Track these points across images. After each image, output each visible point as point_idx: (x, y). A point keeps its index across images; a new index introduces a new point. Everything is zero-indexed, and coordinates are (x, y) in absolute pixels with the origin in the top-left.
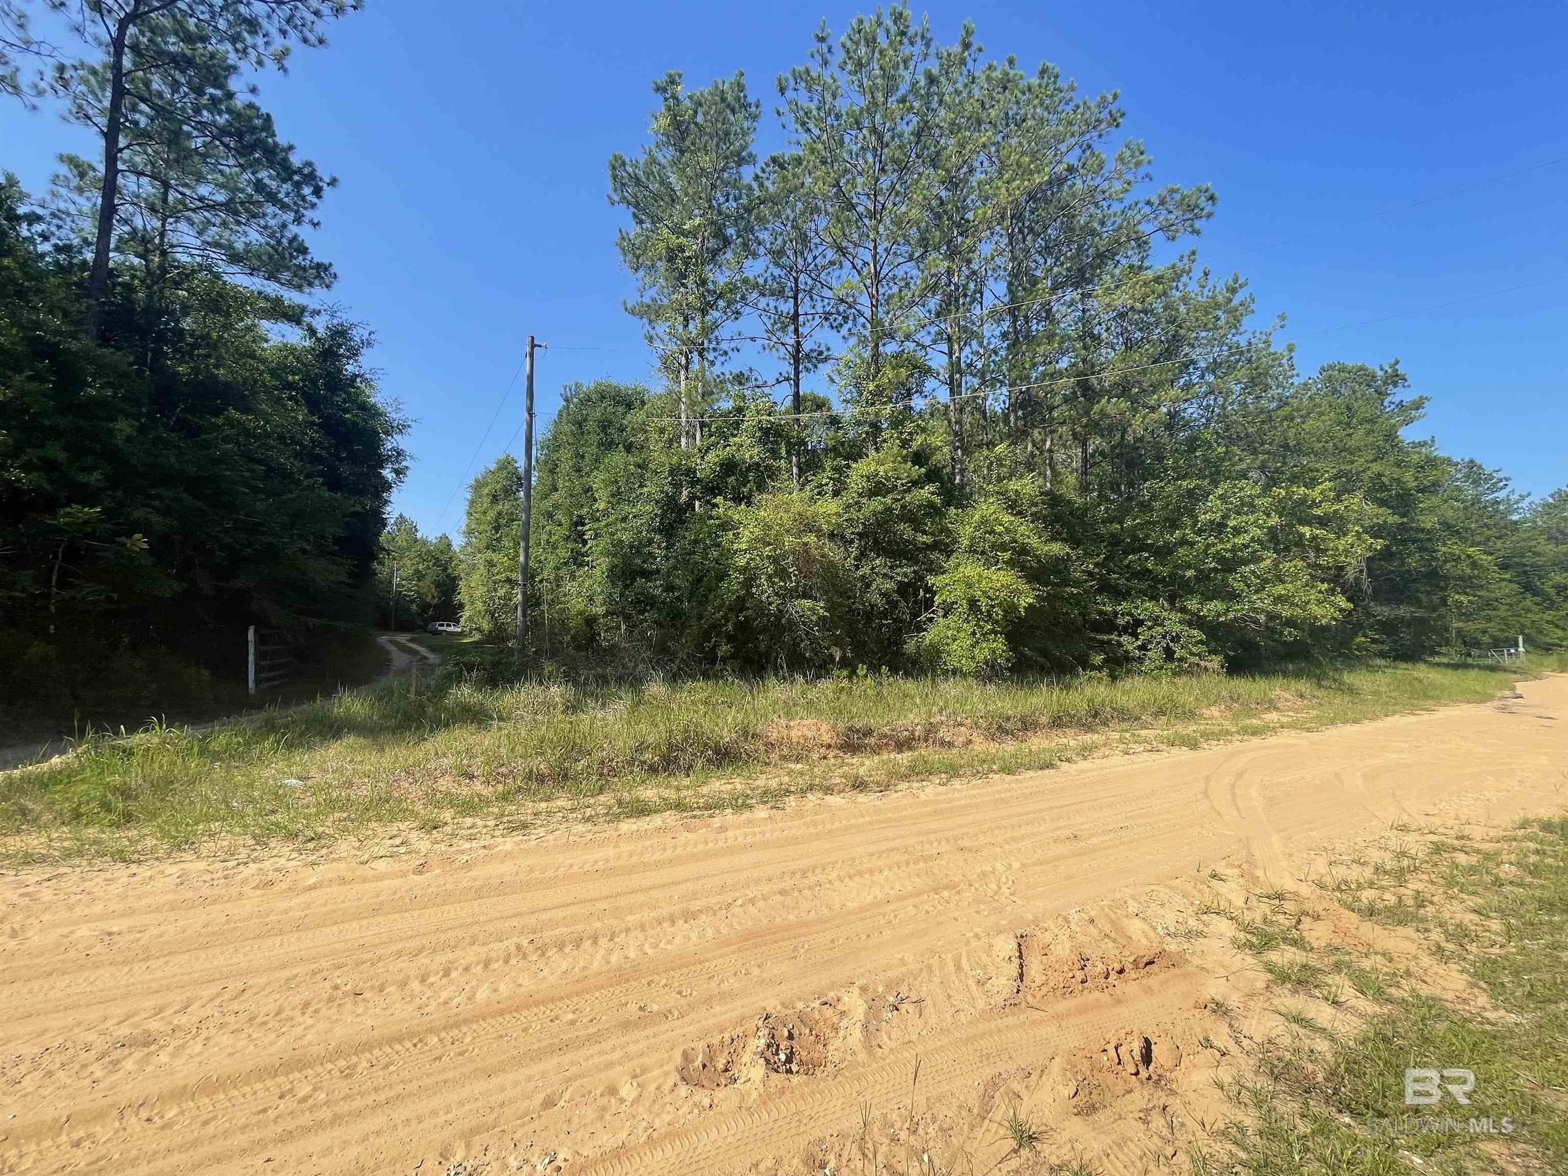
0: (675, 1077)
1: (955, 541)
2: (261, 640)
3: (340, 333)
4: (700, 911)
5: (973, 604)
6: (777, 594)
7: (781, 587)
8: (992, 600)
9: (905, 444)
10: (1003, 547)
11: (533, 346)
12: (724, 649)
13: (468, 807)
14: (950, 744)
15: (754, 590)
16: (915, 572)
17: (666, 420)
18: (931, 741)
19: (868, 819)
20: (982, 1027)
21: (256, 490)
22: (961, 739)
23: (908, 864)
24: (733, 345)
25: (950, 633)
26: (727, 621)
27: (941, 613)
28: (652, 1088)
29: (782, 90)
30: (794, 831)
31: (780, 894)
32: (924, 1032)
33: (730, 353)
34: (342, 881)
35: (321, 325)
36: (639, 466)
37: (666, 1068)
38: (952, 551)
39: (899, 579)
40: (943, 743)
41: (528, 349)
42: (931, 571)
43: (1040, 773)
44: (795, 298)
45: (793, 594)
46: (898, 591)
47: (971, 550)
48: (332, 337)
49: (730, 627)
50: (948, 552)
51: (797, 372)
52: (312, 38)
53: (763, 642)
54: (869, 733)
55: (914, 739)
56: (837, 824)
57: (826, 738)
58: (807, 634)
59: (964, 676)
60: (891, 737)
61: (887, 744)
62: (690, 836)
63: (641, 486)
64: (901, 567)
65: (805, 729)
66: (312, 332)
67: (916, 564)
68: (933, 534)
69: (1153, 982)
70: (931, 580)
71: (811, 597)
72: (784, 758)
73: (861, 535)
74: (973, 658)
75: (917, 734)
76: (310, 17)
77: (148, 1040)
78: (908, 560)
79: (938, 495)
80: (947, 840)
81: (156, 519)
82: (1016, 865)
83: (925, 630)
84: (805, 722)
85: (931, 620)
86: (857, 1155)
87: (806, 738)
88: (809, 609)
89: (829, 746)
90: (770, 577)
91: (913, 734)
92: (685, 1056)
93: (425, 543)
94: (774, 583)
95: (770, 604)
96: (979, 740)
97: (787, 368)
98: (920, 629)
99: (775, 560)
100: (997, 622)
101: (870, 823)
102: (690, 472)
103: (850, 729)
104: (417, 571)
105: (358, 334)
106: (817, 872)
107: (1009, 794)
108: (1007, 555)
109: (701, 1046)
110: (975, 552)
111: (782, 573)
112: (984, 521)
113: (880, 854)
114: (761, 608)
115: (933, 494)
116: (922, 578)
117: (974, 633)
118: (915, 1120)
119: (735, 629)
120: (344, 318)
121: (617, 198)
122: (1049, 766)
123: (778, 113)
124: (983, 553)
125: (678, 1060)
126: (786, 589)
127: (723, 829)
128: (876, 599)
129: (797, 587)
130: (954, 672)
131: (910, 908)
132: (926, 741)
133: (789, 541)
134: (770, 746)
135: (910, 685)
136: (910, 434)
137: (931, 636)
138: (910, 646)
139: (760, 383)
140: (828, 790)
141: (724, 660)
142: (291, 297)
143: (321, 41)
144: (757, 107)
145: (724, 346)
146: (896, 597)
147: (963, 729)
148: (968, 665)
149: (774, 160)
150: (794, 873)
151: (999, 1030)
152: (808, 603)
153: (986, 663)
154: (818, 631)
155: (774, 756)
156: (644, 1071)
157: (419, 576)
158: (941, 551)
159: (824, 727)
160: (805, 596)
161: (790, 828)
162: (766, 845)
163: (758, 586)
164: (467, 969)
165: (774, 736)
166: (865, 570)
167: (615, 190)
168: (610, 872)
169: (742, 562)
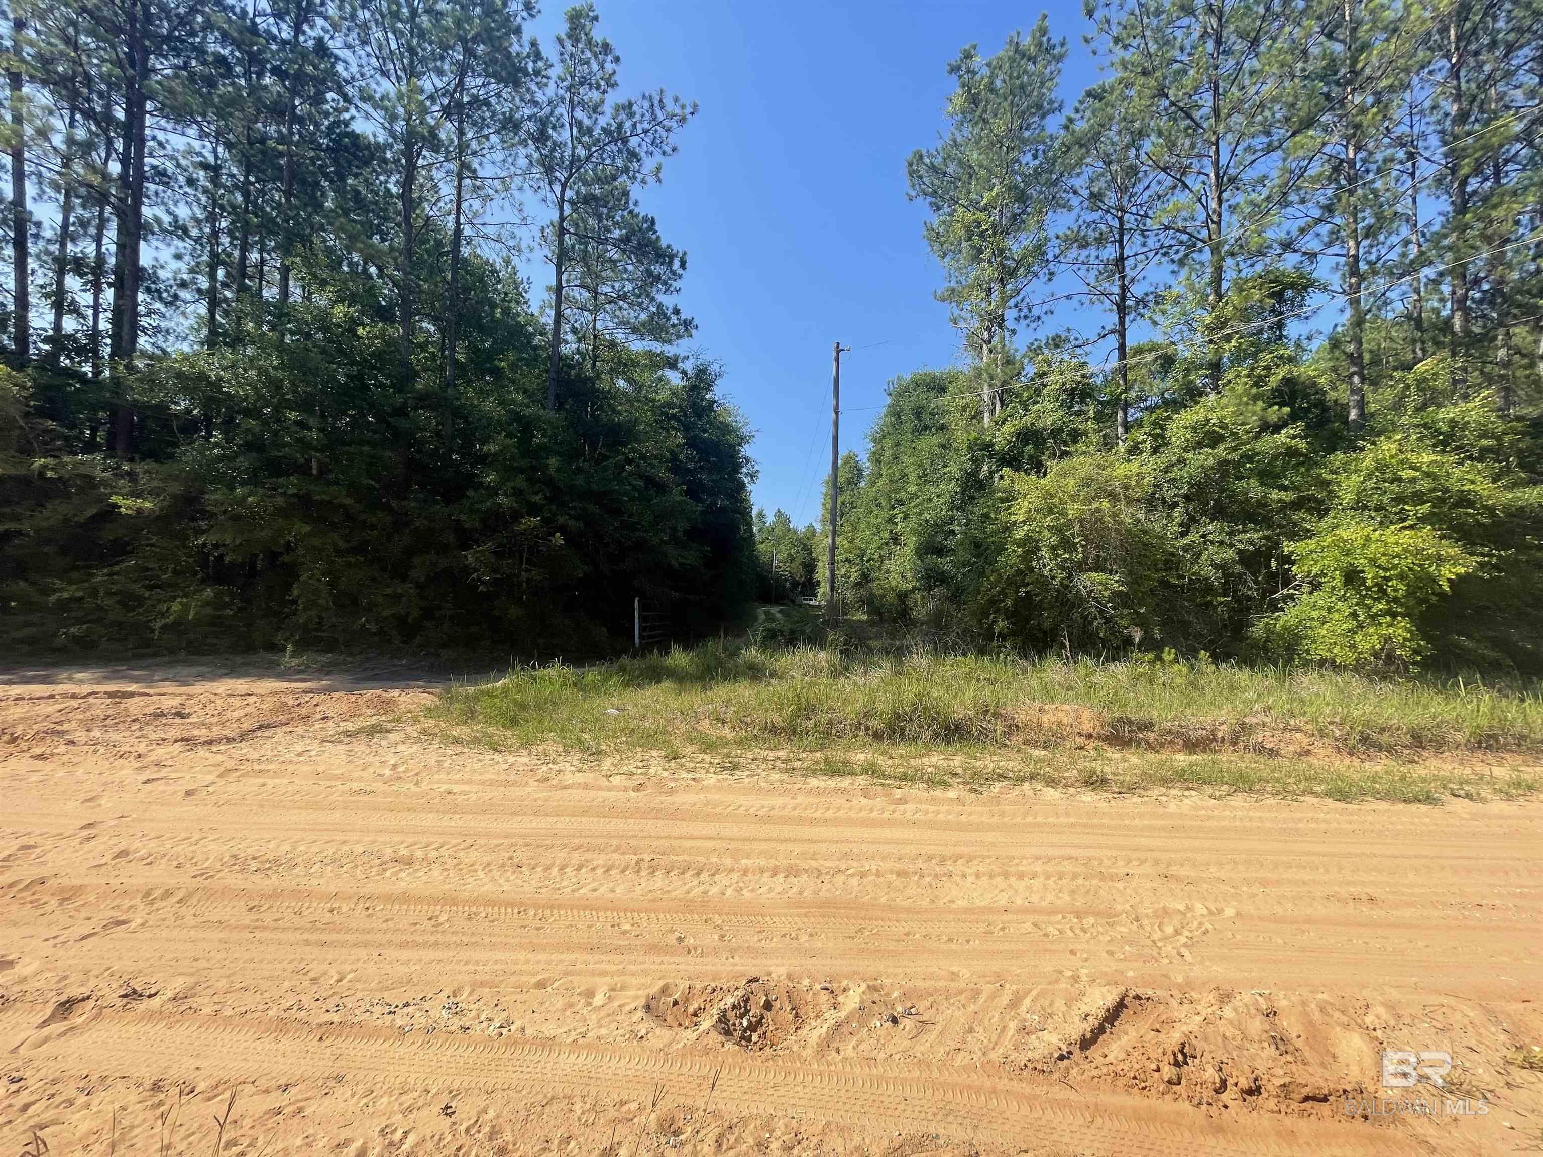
0: (643, 1002)
1: (1332, 495)
2: (642, 608)
3: (702, 372)
4: (806, 871)
5: (1352, 577)
6: (1062, 568)
7: (1066, 560)
8: (1386, 570)
9: (1259, 382)
10: (1418, 498)
11: (838, 351)
12: (1001, 625)
13: (709, 747)
14: (1273, 753)
15: (1034, 564)
16: (1265, 538)
17: (968, 397)
18: (1241, 745)
19: (1072, 820)
20: (975, 1079)
21: (632, 499)
22: (1291, 748)
23: (1075, 876)
24: (1046, 308)
25: (1315, 614)
26: (1006, 596)
27: (1306, 588)
28: (616, 1004)
29: (1090, 13)
30: (973, 817)
31: (898, 874)
32: (897, 1057)
33: (1044, 317)
34: (586, 786)
35: (688, 366)
36: (943, 447)
37: (640, 993)
38: (1327, 510)
39: (1242, 547)
40: (1260, 749)
41: (834, 354)
42: (1293, 536)
43: (1401, 806)
44: (1121, 241)
45: (1082, 567)
46: (1241, 561)
47: (1359, 506)
48: (697, 375)
49: (1009, 602)
50: (1320, 509)
51: (1122, 322)
52: (668, 149)
53: (1047, 618)
54: (1147, 726)
55: (1215, 739)
56: (1029, 819)
57: (1087, 727)
58: (1101, 612)
59: (1337, 668)
60: (1178, 735)
61: (1171, 742)
62: (864, 801)
63: (945, 466)
64: (1245, 532)
65: (1061, 714)
66: (684, 372)
67: (1269, 527)
68: (1296, 488)
69: (1304, 1126)
70: (1288, 547)
71: (1104, 570)
72: (1026, 743)
73: (1188, 498)
74: (1353, 647)
75: (1220, 734)
76: (664, 134)
77: (409, 862)
78: (1256, 523)
79: (1302, 438)
80: (1157, 862)
81: (571, 523)
82: (1229, 912)
83: (1282, 609)
84: (1065, 707)
85: (1292, 597)
86: (711, 1139)
87: (1060, 724)
88: (1101, 583)
89: (1090, 736)
90: (1053, 549)
91: (1213, 733)
92: (665, 990)
93: (795, 532)
94: (1057, 556)
95: (1053, 578)
96: (1322, 752)
97: (1113, 319)
98: (1274, 607)
99: (1057, 530)
100: (1396, 600)
101: (1073, 825)
102: (988, 446)
103: (1120, 720)
104: (790, 555)
105: (715, 367)
106: (960, 862)
107: (1313, 825)
108: (1425, 508)
109: (684, 985)
110: (1365, 507)
111: (1067, 544)
112: (1381, 467)
113: (1049, 859)
114: (1043, 582)
115: (1294, 437)
116: (1277, 545)
117: (1354, 615)
118: (800, 1137)
119: (1014, 605)
120: (706, 357)
121: (914, 194)
122: (1429, 800)
123: (1087, 40)
124: (1378, 509)
125: (655, 989)
126: (1072, 561)
127: (902, 801)
128: (1208, 571)
129: (1086, 558)
130: (1322, 663)
131: (1028, 926)
132: (1234, 743)
133: (1073, 510)
134: (1013, 728)
135: (1243, 676)
136: (1267, 368)
137: (1288, 617)
138: (1258, 629)
139: (1080, 342)
140: (1051, 782)
141: (1003, 637)
142: (670, 350)
143: (674, 150)
144: (1062, 45)
145: (1036, 312)
146: (1238, 568)
147: (1299, 735)
148: (1341, 655)
149: (1089, 94)
150: (930, 858)
151: (994, 1091)
152: (1100, 577)
153: (1376, 655)
154: (1114, 608)
155: (1017, 739)
156: (623, 988)
157: (792, 559)
158: (1309, 510)
159: (1086, 715)
160: (1098, 568)
161: (970, 814)
162: (932, 825)
163: (1039, 559)
164: (593, 869)
165: (1021, 717)
166: (1193, 537)
167: (913, 186)
168: (767, 819)
169: (1019, 534)
